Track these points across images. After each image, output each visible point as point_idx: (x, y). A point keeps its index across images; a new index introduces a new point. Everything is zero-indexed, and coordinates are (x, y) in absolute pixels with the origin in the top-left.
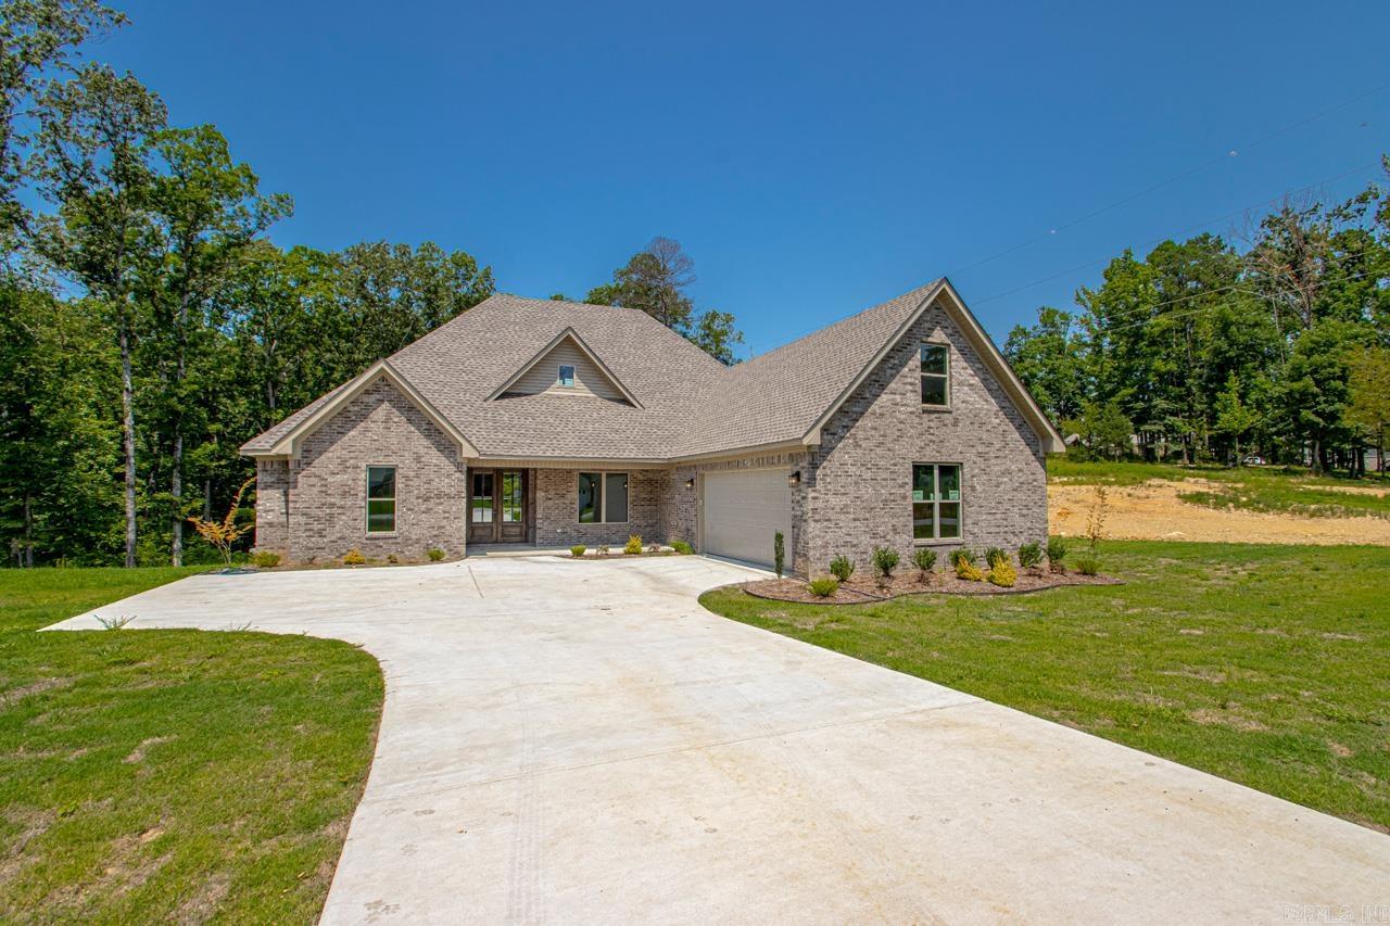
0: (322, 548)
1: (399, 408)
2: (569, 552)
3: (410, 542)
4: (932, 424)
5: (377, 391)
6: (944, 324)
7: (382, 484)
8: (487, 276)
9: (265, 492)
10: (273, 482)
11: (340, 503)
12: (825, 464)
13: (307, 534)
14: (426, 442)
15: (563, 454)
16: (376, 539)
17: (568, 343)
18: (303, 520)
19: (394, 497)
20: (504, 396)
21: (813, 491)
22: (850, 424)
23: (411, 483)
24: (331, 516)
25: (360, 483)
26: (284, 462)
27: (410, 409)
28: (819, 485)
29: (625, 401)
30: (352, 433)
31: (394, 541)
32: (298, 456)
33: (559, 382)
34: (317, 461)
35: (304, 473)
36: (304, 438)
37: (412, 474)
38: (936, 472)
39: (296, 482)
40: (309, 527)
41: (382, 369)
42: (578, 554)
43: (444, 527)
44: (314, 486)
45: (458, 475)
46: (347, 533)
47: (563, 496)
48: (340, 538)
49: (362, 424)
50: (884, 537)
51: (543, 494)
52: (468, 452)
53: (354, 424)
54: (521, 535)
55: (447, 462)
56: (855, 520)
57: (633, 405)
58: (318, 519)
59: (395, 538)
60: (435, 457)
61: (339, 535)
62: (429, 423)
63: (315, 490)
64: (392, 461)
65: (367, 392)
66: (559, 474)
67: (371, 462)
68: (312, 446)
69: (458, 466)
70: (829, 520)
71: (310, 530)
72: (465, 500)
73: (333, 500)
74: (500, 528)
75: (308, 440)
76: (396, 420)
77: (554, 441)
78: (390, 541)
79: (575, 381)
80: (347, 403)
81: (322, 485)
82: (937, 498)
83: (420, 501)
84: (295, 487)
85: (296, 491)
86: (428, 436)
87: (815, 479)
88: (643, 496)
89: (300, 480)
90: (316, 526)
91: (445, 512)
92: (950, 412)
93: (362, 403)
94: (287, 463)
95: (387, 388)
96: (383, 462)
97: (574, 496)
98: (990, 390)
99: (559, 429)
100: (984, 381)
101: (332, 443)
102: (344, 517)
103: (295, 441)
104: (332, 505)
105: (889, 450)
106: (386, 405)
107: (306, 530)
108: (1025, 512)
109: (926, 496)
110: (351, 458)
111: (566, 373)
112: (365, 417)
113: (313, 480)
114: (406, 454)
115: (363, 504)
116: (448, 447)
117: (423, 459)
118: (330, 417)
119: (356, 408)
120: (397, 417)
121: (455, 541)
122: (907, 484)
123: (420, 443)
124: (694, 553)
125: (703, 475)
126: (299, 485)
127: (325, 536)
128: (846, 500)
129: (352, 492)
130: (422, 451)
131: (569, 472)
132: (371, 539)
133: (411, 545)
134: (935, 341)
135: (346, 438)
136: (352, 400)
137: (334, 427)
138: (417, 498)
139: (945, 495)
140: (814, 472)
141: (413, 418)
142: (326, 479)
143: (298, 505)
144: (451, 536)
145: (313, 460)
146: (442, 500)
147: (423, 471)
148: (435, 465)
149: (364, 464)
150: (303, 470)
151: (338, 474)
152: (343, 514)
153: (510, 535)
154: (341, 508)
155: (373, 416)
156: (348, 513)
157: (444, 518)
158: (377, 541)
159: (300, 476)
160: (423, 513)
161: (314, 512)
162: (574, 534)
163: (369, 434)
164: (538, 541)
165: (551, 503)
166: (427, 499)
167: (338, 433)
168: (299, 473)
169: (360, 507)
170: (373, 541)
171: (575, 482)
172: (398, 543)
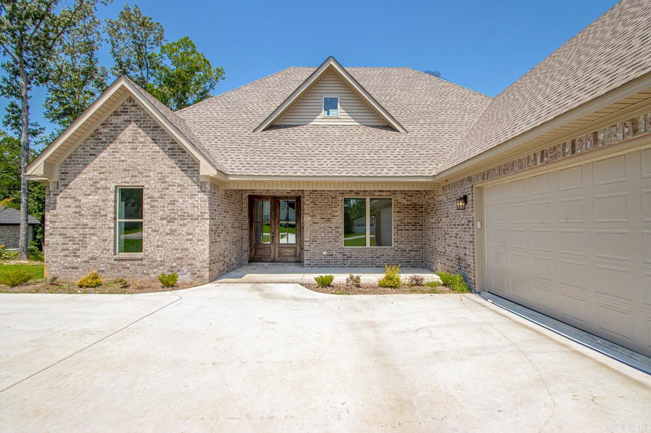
0: (77, 268)
1: (145, 128)
3: (155, 264)
5: (125, 112)
7: (132, 205)
11: (91, 223)
13: (64, 253)
14: (171, 162)
15: (314, 173)
16: (125, 260)
17: (330, 72)
18: (60, 240)
19: (142, 218)
20: (271, 127)
23: (156, 204)
24: (84, 235)
25: (109, 204)
29: (389, 127)
30: (102, 155)
31: (140, 262)
33: (324, 113)
34: (71, 184)
35: (61, 195)
37: (156, 195)
41: (124, 89)
42: (325, 285)
43: (188, 250)
44: (70, 207)
45: (201, 195)
46: (97, 253)
47: (329, 220)
48: (92, 259)
49: (112, 146)
51: (310, 218)
52: (207, 170)
53: (105, 144)
54: (295, 256)
55: (190, 182)
57: (395, 130)
58: (73, 239)
59: (142, 260)
60: (178, 177)
61: (90, 255)
62: (174, 142)
63: (70, 211)
64: (138, 182)
65: (116, 113)
66: (325, 197)
67: (120, 183)
68: (69, 168)
69: (201, 185)
71: (67, 250)
72: (208, 222)
73: (86, 221)
74: (277, 249)
76: (142, 140)
77: (309, 163)
78: (137, 262)
79: (339, 112)
81: (76, 207)
83: (165, 222)
84: (54, 208)
85: (55, 212)
86: (172, 155)
88: (406, 221)
89: (58, 201)
90: (71, 247)
91: (188, 234)
93: (111, 124)
95: (133, 109)
96: (130, 182)
97: (339, 220)
99: (317, 152)
101: (85, 165)
102: (94, 238)
103: (48, 165)
104: (85, 226)
106: (133, 126)
107: (63, 250)
110: (102, 179)
111: (330, 104)
112: (115, 138)
113: (70, 201)
114: (151, 174)
115: (113, 225)
116: (190, 167)
117: (167, 180)
119: (106, 130)
120: (143, 136)
121: (198, 264)
123: (166, 164)
124: (470, 290)
125: (481, 189)
127: (78, 256)
129: (102, 213)
130: (167, 170)
131: (334, 197)
132: (119, 260)
133: (156, 267)
135: (98, 159)
137: (88, 149)
138: (162, 219)
141: (158, 138)
142: (80, 200)
143: (56, 225)
144: (194, 259)
145: (69, 182)
146: (185, 222)
147: (168, 191)
148: (179, 185)
149: (113, 185)
150: (61, 191)
151: (90, 195)
152: (94, 234)
153: (286, 256)
154: (92, 228)
155: (121, 137)
156: (99, 234)
157: (188, 240)
158: (124, 263)
159: (58, 198)
160: (168, 234)
161: (70, 232)
162: (339, 256)
163: (118, 155)
164: (306, 262)
165: (317, 227)
166: (171, 220)
167: (91, 155)
168: (58, 195)
169: (110, 228)
170: (121, 263)
171: (340, 207)
172: (144, 265)
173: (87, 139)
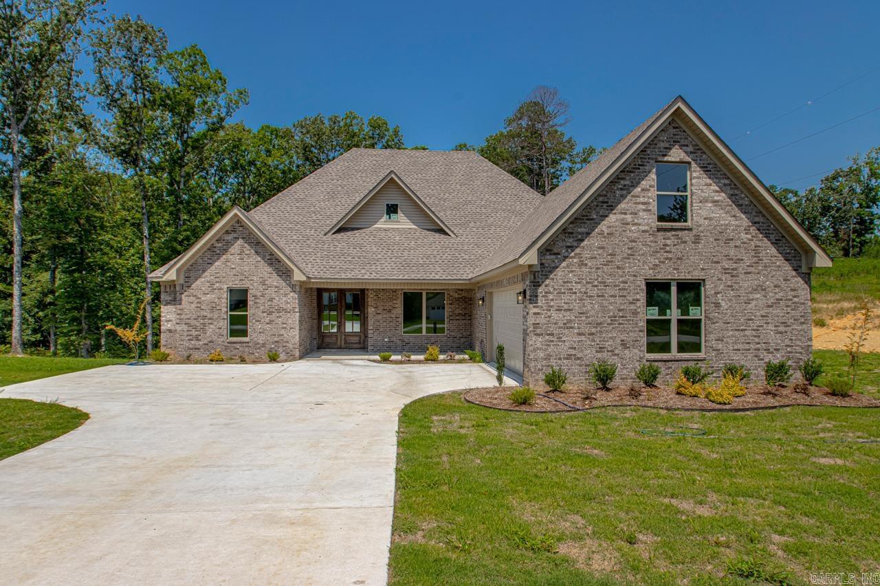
0: (198, 349)
1: (250, 244)
2: (377, 357)
3: (258, 346)
4: (668, 242)
5: (234, 231)
6: (682, 142)
7: (239, 301)
8: (396, 133)
9: (166, 307)
10: (171, 300)
11: (209, 316)
12: (547, 282)
13: (188, 338)
14: (270, 270)
15: (378, 276)
16: (234, 343)
17: (391, 184)
19: (247, 311)
20: (340, 230)
21: (534, 307)
22: (575, 244)
23: (257, 301)
24: (204, 324)
25: (223, 301)
26: (172, 284)
27: (257, 245)
28: (541, 301)
29: (441, 231)
30: (217, 264)
31: (247, 344)
32: (182, 281)
33: (385, 217)
35: (186, 294)
36: (185, 268)
37: (259, 294)
38: (674, 289)
39: (181, 300)
40: (189, 333)
41: (236, 215)
42: (385, 360)
43: (283, 335)
44: (192, 303)
45: (292, 294)
46: (215, 338)
47: (390, 311)
48: (210, 342)
49: (224, 256)
50: (612, 351)
51: (373, 309)
52: (298, 276)
53: (219, 256)
54: (360, 343)
55: (284, 284)
56: (579, 334)
57: (446, 234)
58: (195, 328)
59: (248, 343)
60: (275, 280)
61: (209, 339)
62: (271, 254)
63: (193, 306)
64: (246, 284)
65: (227, 232)
66: (386, 293)
67: (230, 285)
68: (192, 273)
69: (293, 287)
70: (552, 334)
71: (191, 335)
72: (298, 314)
73: (205, 314)
74: (343, 337)
75: (189, 270)
76: (248, 252)
77: (373, 267)
78: (245, 345)
79: (400, 216)
80: (213, 241)
81: (198, 303)
82: (674, 314)
83: (265, 314)
84: (181, 304)
85: (181, 307)
86: (271, 264)
87: (537, 296)
88: (457, 312)
89: (183, 299)
90: (194, 333)
91: (283, 323)
92: (690, 230)
93: (224, 240)
94: (175, 286)
95: (241, 229)
96: (238, 285)
97: (399, 311)
98: (739, 206)
99: (379, 256)
100: (731, 196)
101: (204, 271)
102: (212, 326)
103: (178, 271)
104: (205, 317)
105: (618, 268)
106: (240, 242)
107: (188, 335)
108: (782, 329)
109: (662, 312)
110: (218, 282)
111: (392, 210)
112: (226, 251)
113: (192, 299)
114: (255, 278)
115: (225, 317)
116: (285, 273)
117: (267, 282)
118: (202, 252)
119: (220, 245)
120: (248, 249)
121: (291, 346)
122: (638, 300)
123: (265, 270)
124: (484, 361)
125: (491, 294)
126: (183, 302)
127: (200, 340)
128: (569, 316)
129: (218, 308)
130: (266, 275)
131: (395, 291)
132: (231, 343)
133: (259, 348)
134: (673, 160)
135: (213, 267)
136: (217, 238)
137: (205, 259)
138: (263, 312)
139: (685, 312)
140: (536, 289)
141: (259, 251)
142: (200, 298)
143: (182, 317)
144: (288, 342)
145: (192, 284)
146: (281, 314)
147: (267, 291)
148: (276, 287)
149: (226, 286)
150: (185, 291)
151: (208, 294)
152: (212, 324)
153: (352, 343)
154: (210, 319)
155: (232, 250)
156: (215, 323)
157: (283, 328)
158: (235, 345)
159: (183, 296)
160: (267, 324)
161: (193, 322)
162: (399, 343)
163: (229, 264)
164: (370, 348)
165: (380, 317)
166: (270, 313)
167: (208, 263)
168: (183, 294)
169: (224, 319)
170: (233, 345)
171: (399, 300)
172: (250, 347)
173: (206, 252)
